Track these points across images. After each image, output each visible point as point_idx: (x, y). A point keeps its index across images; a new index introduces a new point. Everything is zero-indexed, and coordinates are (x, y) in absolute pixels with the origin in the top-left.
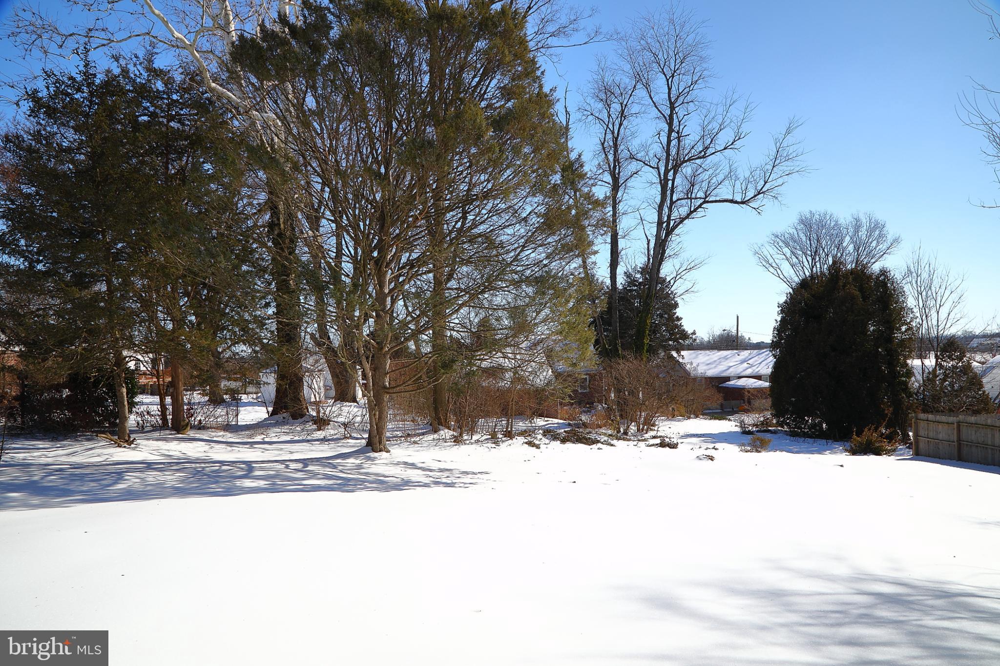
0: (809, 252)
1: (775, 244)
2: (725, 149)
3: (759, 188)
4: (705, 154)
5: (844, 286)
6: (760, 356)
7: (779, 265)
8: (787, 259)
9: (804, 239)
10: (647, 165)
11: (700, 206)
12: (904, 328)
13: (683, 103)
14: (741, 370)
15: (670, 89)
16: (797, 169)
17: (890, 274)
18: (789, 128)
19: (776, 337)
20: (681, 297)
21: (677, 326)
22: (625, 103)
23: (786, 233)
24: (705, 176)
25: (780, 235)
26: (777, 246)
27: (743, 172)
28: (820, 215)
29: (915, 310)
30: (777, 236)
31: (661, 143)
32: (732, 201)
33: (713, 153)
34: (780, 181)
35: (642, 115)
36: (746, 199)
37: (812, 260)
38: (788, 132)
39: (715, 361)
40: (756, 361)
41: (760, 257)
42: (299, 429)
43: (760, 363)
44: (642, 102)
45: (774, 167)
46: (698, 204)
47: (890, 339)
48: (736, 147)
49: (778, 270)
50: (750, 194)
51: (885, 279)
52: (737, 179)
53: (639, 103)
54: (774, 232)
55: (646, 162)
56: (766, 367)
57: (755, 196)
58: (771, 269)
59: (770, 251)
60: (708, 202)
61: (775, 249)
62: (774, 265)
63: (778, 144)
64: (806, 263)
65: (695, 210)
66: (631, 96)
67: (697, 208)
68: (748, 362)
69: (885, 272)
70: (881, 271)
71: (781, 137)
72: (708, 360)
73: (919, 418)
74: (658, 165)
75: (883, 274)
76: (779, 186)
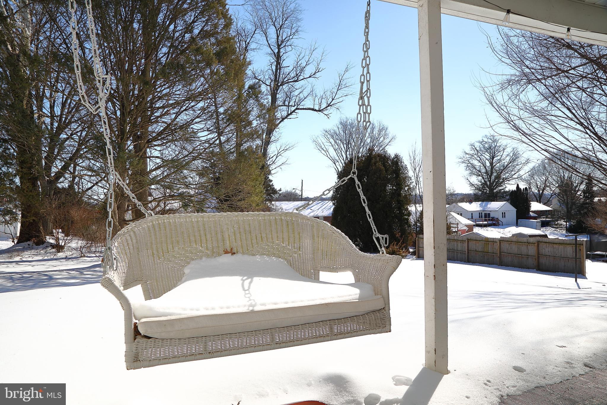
0: (345, 142)
1: (326, 136)
2: (310, 77)
3: (329, 103)
4: (298, 79)
5: (375, 163)
6: (318, 205)
7: (327, 149)
8: (332, 146)
9: (342, 133)
10: (264, 83)
11: (294, 111)
12: (406, 189)
13: (285, 46)
14: (308, 213)
15: (278, 37)
16: (351, 93)
17: (400, 157)
18: (347, 68)
19: (335, 193)
20: (280, 167)
21: (270, 186)
22: (248, 41)
23: (332, 130)
24: (296, 93)
25: (328, 131)
26: (327, 137)
27: (319, 92)
28: (352, 120)
29: (412, 178)
30: (326, 131)
31: (272, 70)
32: (313, 110)
33: (303, 79)
34: (341, 99)
35: (258, 50)
36: (321, 109)
37: (347, 147)
38: (346, 70)
39: (292, 208)
40: (316, 208)
41: (316, 143)
42: (43, 252)
43: (318, 209)
44: (259, 42)
45: (338, 90)
46: (293, 110)
47: (399, 195)
48: (316, 76)
49: (327, 152)
50: (324, 106)
51: (397, 160)
52: (316, 96)
53: (257, 43)
54: (325, 129)
55: (264, 82)
56: (322, 211)
57: (327, 107)
58: (323, 151)
59: (322, 140)
60: (299, 109)
61: (325, 139)
62: (324, 149)
63: (341, 77)
64: (343, 149)
65: (291, 114)
66: (252, 37)
67: (292, 112)
68: (311, 209)
69: (397, 156)
70: (395, 155)
71: (343, 73)
72: (287, 207)
73: (420, 237)
74: (270, 84)
75: (396, 157)
76: (340, 102)
